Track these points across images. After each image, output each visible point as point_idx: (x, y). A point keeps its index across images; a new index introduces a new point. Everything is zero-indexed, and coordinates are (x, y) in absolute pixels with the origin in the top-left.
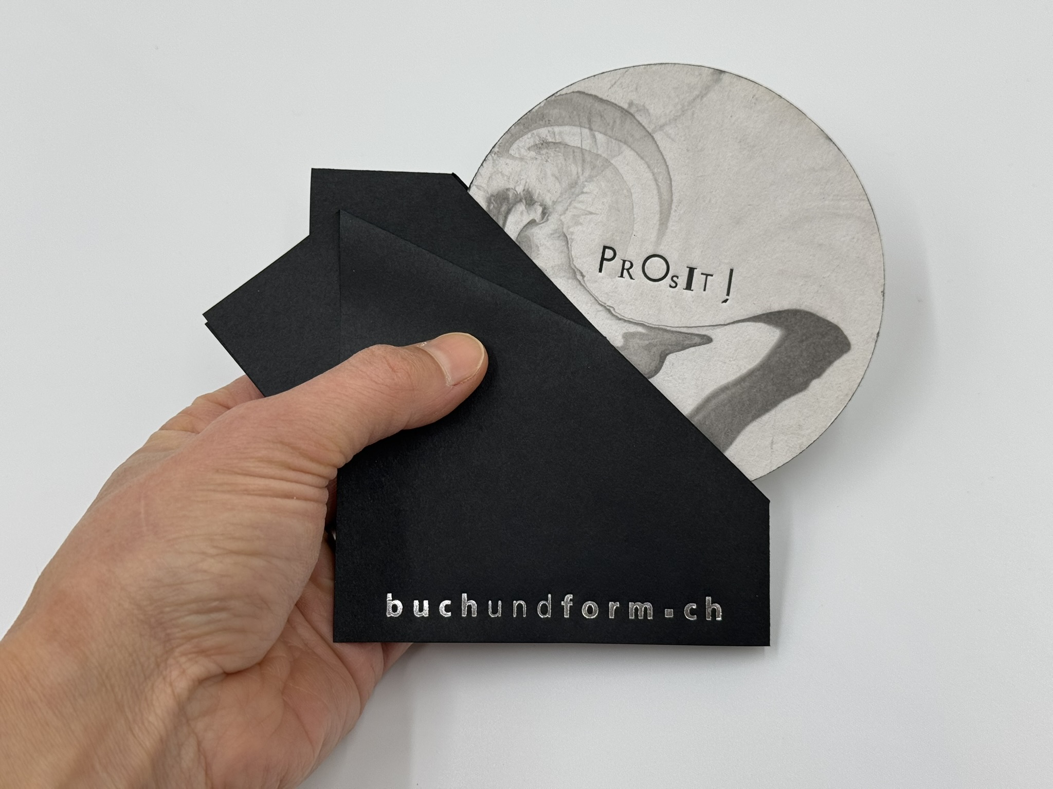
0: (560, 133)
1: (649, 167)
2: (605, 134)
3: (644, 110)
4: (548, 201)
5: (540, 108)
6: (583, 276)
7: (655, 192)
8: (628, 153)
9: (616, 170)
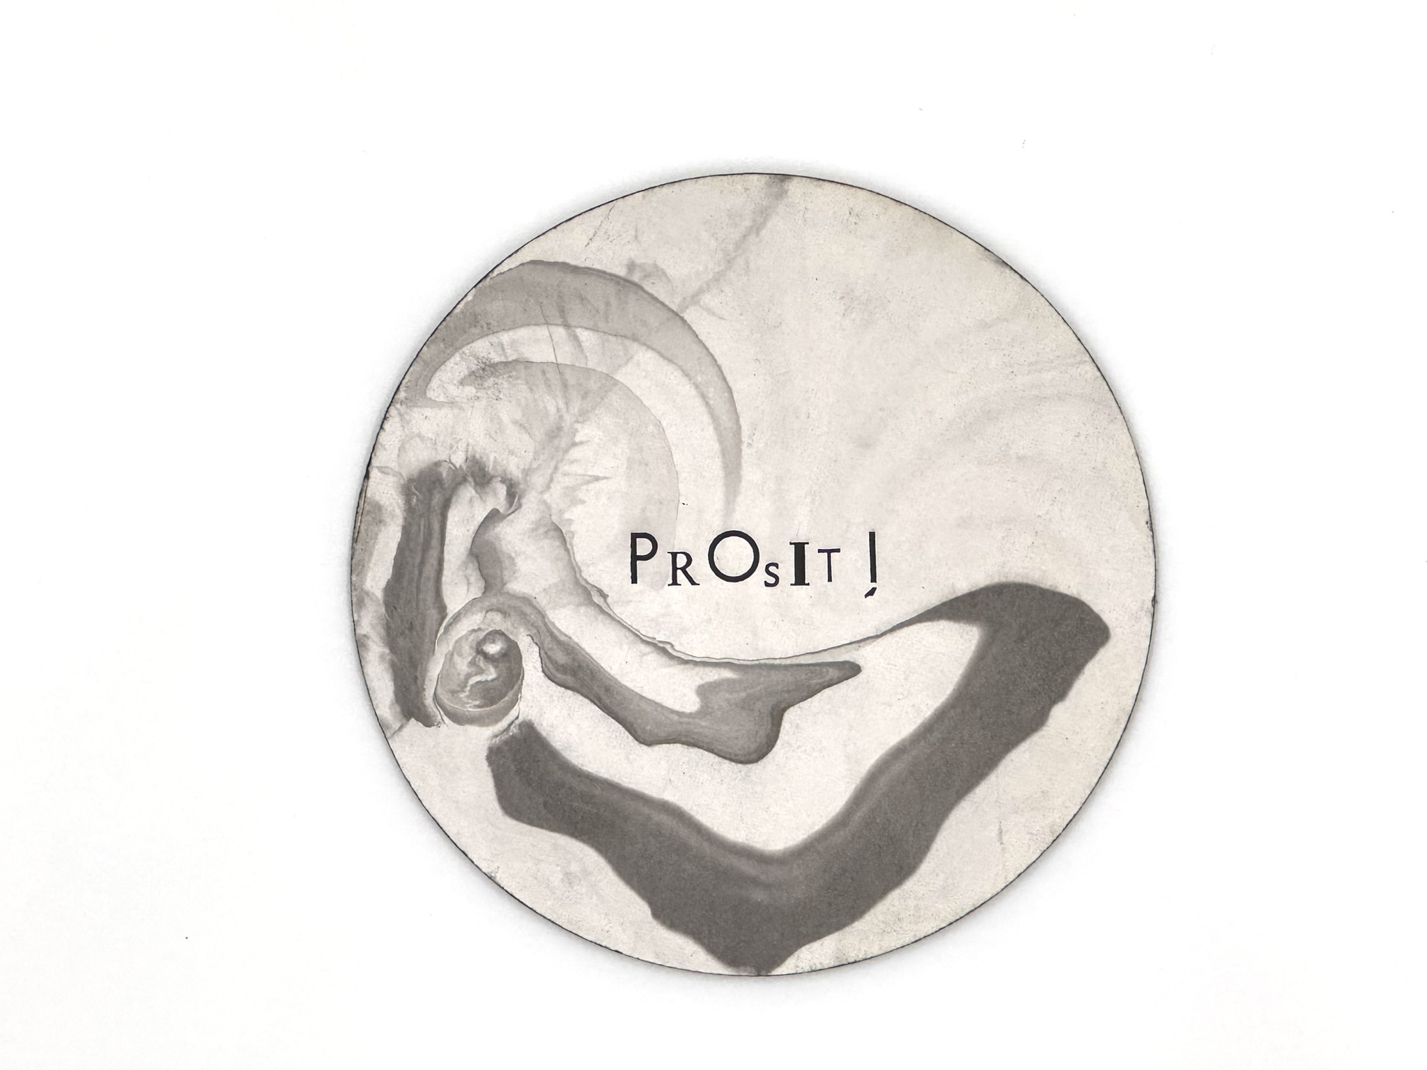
0: (513, 343)
1: (686, 374)
2: (594, 329)
3: (656, 272)
4: (515, 471)
5: (467, 304)
6: (604, 596)
7: (706, 418)
8: (645, 357)
9: (629, 394)
